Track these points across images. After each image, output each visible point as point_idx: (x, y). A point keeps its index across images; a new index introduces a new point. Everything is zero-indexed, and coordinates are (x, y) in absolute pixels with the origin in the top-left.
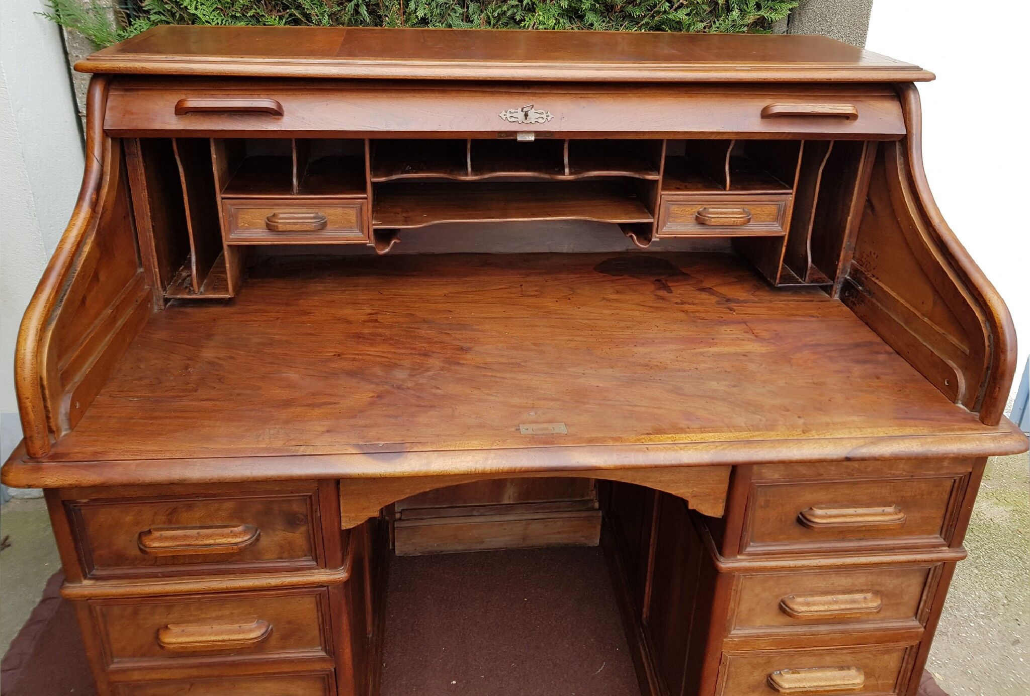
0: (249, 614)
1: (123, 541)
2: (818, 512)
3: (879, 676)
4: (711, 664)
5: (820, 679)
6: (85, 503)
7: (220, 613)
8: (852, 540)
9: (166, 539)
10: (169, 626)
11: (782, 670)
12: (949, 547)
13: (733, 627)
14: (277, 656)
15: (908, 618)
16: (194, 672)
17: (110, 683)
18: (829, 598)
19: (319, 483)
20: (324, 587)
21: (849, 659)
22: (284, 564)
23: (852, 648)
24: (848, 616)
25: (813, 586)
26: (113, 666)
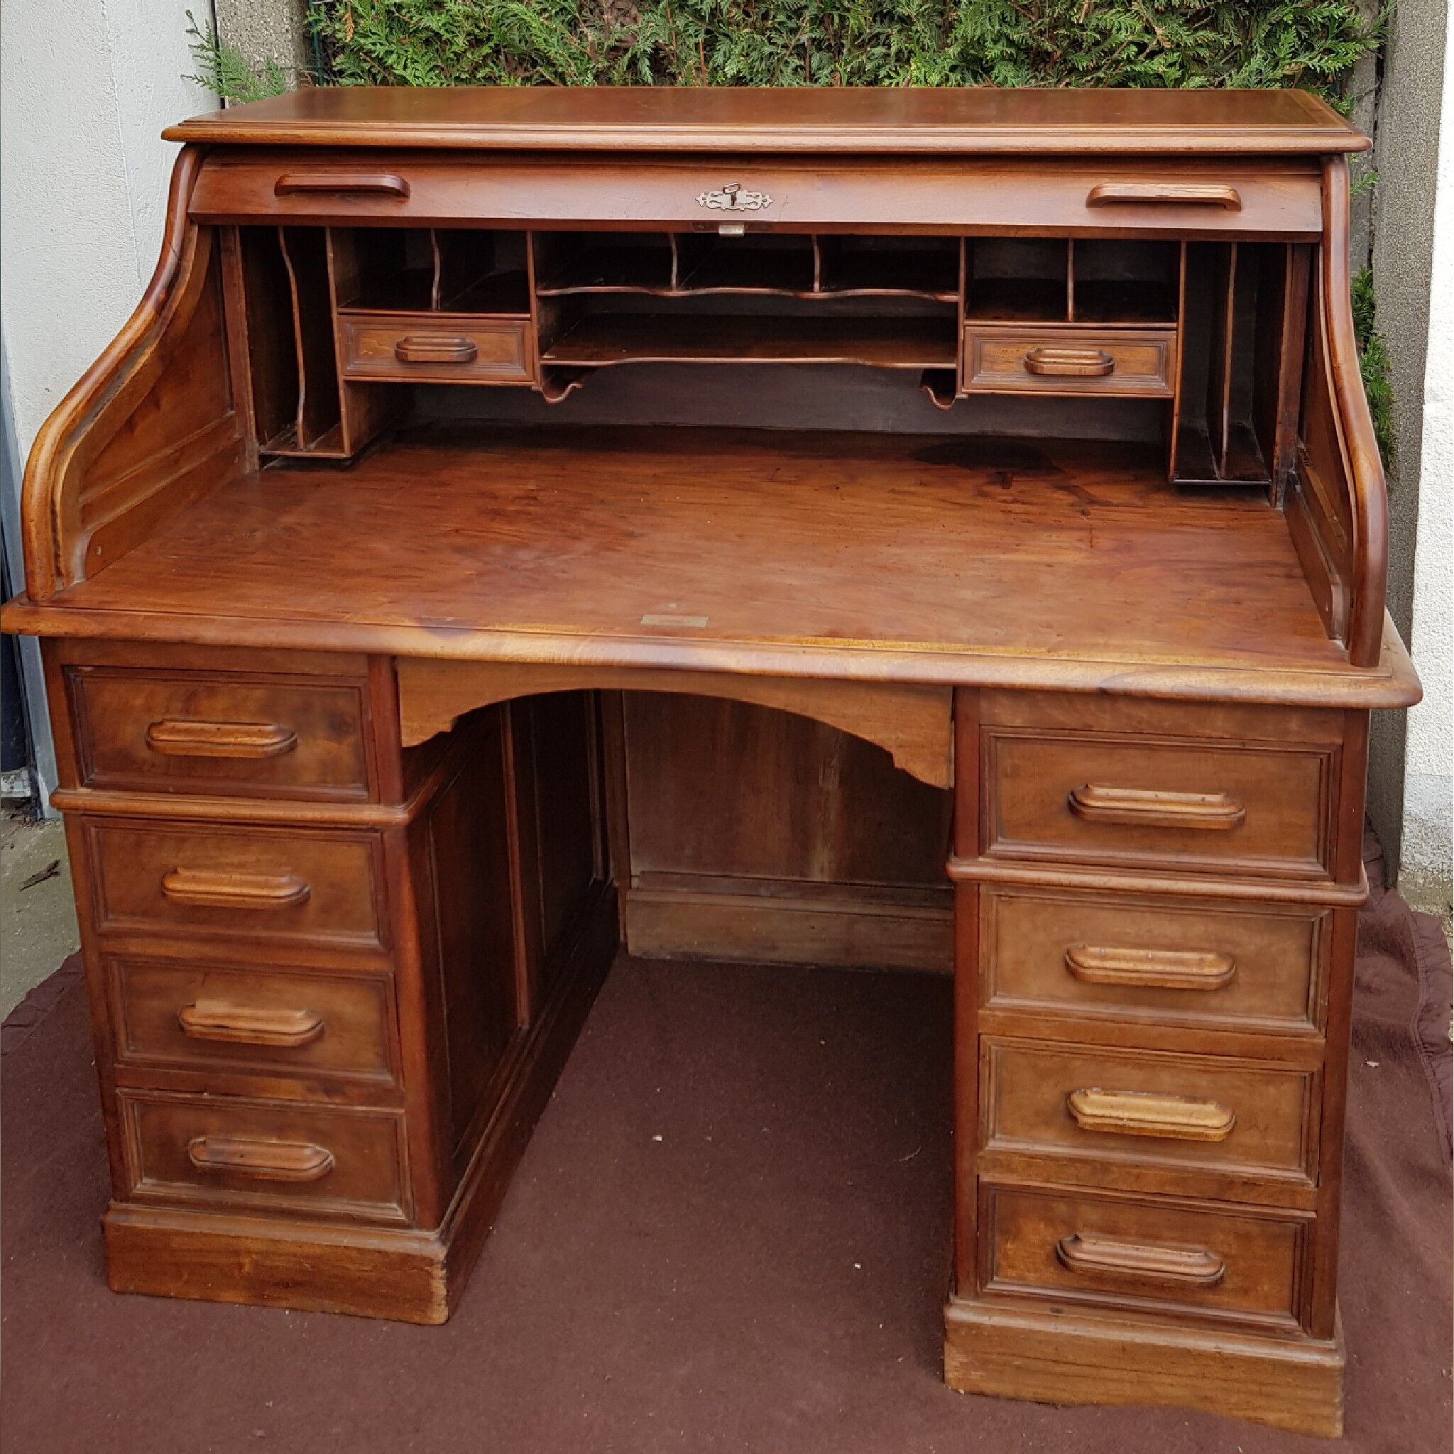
0: (281, 864)
1: (130, 735)
2: (1098, 791)
3: (1266, 1129)
4: (965, 1055)
5: (1148, 1109)
7: (243, 860)
8: (1164, 851)
10: (178, 869)
11: (1091, 1088)
12: (1335, 880)
13: (992, 989)
14: (314, 937)
15: (1294, 1014)
16: (208, 950)
17: (102, 955)
18: (1142, 953)
19: (370, 670)
20: (376, 831)
21: (1204, 1083)
22: (326, 790)
23: (1201, 1059)
24: (1169, 985)
25: (1117, 930)
26: (106, 925)
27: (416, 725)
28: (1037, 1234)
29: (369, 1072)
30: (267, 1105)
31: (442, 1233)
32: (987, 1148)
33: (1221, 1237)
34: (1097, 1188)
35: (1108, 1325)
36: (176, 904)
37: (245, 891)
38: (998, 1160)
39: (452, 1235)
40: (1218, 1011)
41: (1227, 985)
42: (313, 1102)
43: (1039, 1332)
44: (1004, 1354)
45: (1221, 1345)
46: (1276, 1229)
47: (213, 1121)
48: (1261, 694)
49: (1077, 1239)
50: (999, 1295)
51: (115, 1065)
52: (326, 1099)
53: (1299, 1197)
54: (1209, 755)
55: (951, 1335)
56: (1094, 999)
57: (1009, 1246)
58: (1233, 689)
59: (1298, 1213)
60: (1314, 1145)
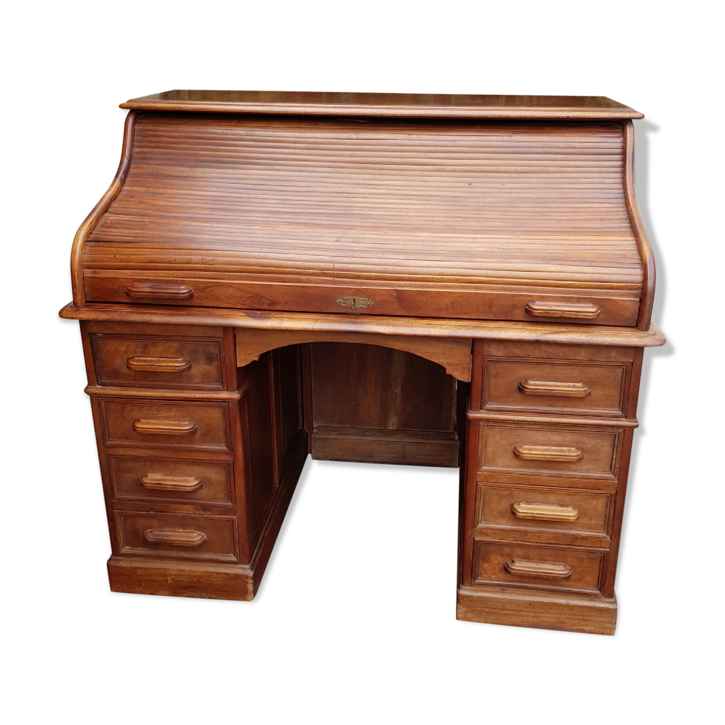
0: (184, 417)
1: (119, 363)
2: (531, 382)
3: (592, 517)
4: (470, 490)
5: (545, 510)
6: (100, 336)
7: (168, 414)
8: (556, 407)
9: (141, 361)
10: (141, 419)
11: (521, 502)
12: (625, 418)
13: (483, 463)
14: (199, 447)
15: (606, 471)
16: (153, 453)
17: (107, 455)
18: (545, 447)
19: (224, 335)
20: (226, 402)
21: (567, 499)
22: (205, 385)
23: (567, 490)
24: (557, 460)
25: (535, 439)
26: (109, 443)
27: (243, 358)
28: (497, 560)
29: (222, 502)
30: (179, 516)
31: (251, 565)
32: (478, 527)
33: (571, 559)
34: (521, 541)
35: (524, 595)
36: (140, 433)
37: (170, 427)
38: (482, 531)
39: (255, 567)
40: (574, 471)
41: (580, 460)
42: (197, 514)
43: (496, 598)
44: (481, 607)
45: (569, 601)
46: (592, 556)
47: (155, 523)
48: (602, 341)
49: (513, 561)
50: (481, 584)
51: (113, 501)
52: (203, 513)
53: (603, 543)
54: (577, 367)
55: (460, 601)
56: (524, 467)
57: (485, 565)
58: (591, 340)
59: (603, 549)
60: (611, 523)
